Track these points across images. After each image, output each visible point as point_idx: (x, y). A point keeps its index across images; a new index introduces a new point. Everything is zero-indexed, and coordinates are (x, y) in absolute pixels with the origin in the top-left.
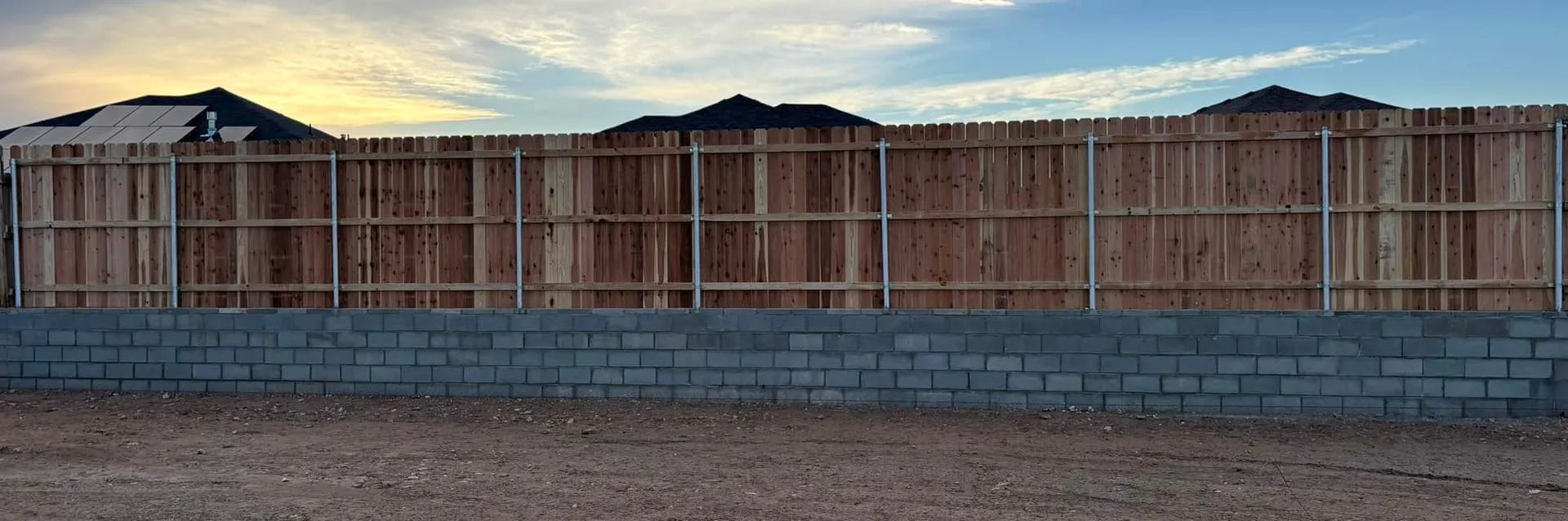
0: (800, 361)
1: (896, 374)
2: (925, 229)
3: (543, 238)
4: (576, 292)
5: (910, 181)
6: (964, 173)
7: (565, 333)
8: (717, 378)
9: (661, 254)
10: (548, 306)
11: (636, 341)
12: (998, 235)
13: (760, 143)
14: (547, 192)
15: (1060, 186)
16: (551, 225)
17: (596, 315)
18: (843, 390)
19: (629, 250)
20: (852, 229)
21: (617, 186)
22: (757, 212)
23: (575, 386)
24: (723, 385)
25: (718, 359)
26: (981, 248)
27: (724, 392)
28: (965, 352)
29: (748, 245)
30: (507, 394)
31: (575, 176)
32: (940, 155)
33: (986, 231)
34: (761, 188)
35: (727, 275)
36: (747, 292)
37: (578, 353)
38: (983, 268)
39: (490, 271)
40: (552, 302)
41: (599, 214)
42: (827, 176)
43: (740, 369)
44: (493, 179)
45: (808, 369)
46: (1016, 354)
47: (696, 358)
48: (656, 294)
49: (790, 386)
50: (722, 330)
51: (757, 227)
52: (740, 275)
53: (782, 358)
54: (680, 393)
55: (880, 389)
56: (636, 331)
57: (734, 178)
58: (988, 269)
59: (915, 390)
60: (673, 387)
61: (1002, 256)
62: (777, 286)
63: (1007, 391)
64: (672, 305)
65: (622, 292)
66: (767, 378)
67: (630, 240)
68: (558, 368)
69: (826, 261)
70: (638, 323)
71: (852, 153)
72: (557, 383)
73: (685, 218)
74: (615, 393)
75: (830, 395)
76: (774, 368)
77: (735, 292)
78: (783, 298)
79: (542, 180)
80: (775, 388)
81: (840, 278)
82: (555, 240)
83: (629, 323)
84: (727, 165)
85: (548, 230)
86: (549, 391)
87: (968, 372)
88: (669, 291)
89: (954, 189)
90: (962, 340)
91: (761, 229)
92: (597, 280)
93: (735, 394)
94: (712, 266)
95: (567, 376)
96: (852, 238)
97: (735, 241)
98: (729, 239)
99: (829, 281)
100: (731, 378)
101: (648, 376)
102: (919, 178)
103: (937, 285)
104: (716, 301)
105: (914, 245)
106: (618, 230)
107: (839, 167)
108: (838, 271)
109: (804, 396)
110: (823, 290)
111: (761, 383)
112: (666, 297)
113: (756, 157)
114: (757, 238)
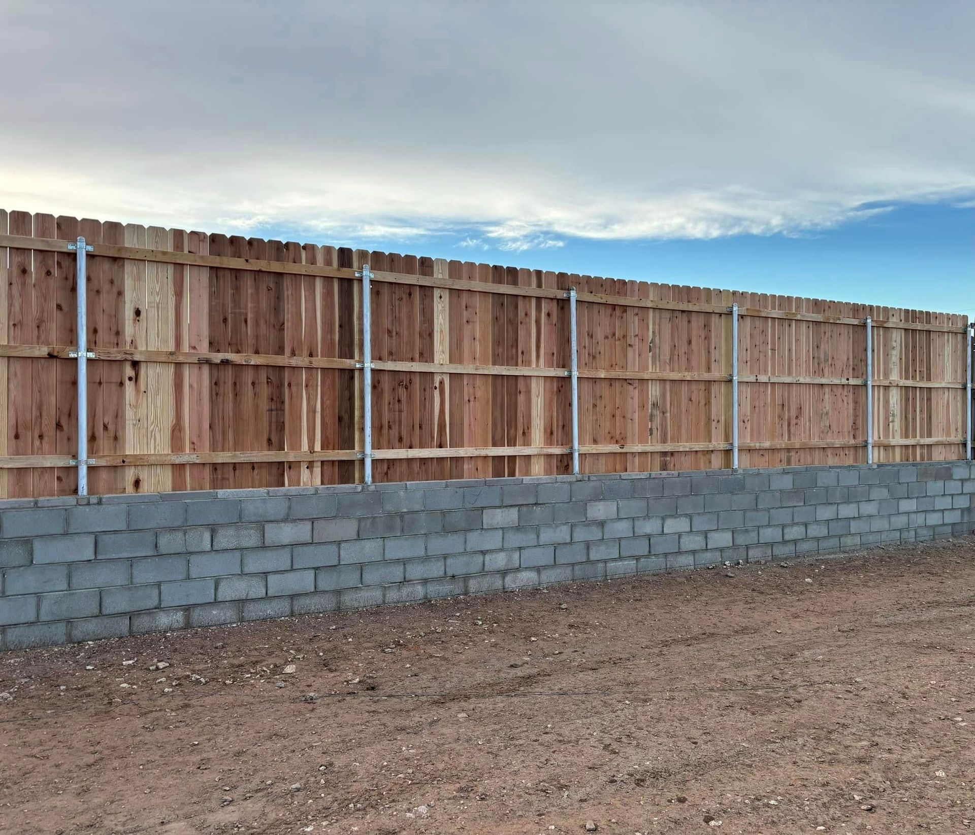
0: (492, 541)
1: (588, 545)
2: (604, 388)
3: (122, 384)
4: (178, 468)
5: (592, 337)
6: (637, 333)
7: (173, 529)
8: (396, 573)
9: (312, 411)
10: (130, 489)
11: (287, 533)
12: (663, 395)
13: (440, 276)
14: (129, 313)
15: (709, 352)
16: (135, 364)
17: (225, 501)
18: (538, 569)
19: (264, 405)
20: (538, 385)
21: (246, 314)
22: (436, 361)
23: (187, 609)
24: (405, 581)
25: (398, 548)
26: (650, 411)
27: (405, 591)
28: (647, 517)
29: (426, 401)
30: (62, 638)
31: (179, 294)
32: (618, 311)
33: (654, 391)
34: (441, 331)
35: (400, 439)
36: (423, 461)
37: (193, 558)
38: (651, 430)
39: (17, 437)
40: (137, 483)
41: (218, 351)
42: (514, 324)
43: (426, 559)
44: (24, 284)
45: (502, 550)
46: (686, 515)
47: (370, 549)
48: (304, 467)
49: (483, 572)
50: (405, 510)
51: (437, 379)
52: (416, 441)
53: (475, 540)
54: (349, 600)
55: (573, 565)
56: (285, 520)
57: (410, 317)
58: (655, 431)
59: (605, 561)
60: (338, 592)
61: (666, 418)
62: (461, 452)
63: (679, 553)
64: (325, 481)
65: (253, 466)
66: (457, 566)
67: (265, 391)
68: (159, 585)
69: (512, 422)
70: (290, 508)
71: (539, 299)
72: (158, 607)
73: (347, 363)
74: (253, 611)
75: (527, 578)
76: (465, 553)
77: (410, 461)
78: (466, 466)
79: (120, 293)
80: (466, 578)
81: (527, 443)
82: (143, 389)
83: (276, 508)
84: (401, 299)
85: (129, 371)
86: (143, 623)
87: (649, 537)
88: (322, 462)
89: (629, 348)
90: (643, 504)
91: (441, 383)
92: (214, 448)
93: (420, 591)
94: (381, 427)
95: (173, 595)
96: (538, 397)
97: (410, 397)
98: (402, 392)
99: (515, 445)
100: (416, 571)
101: (304, 581)
102: (599, 334)
103: (615, 448)
104: (386, 473)
105: (595, 406)
106: (248, 377)
107: (526, 315)
108: (524, 433)
109: (498, 583)
110: (509, 456)
111: (450, 573)
112: (317, 470)
113: (436, 293)
114: (437, 393)
